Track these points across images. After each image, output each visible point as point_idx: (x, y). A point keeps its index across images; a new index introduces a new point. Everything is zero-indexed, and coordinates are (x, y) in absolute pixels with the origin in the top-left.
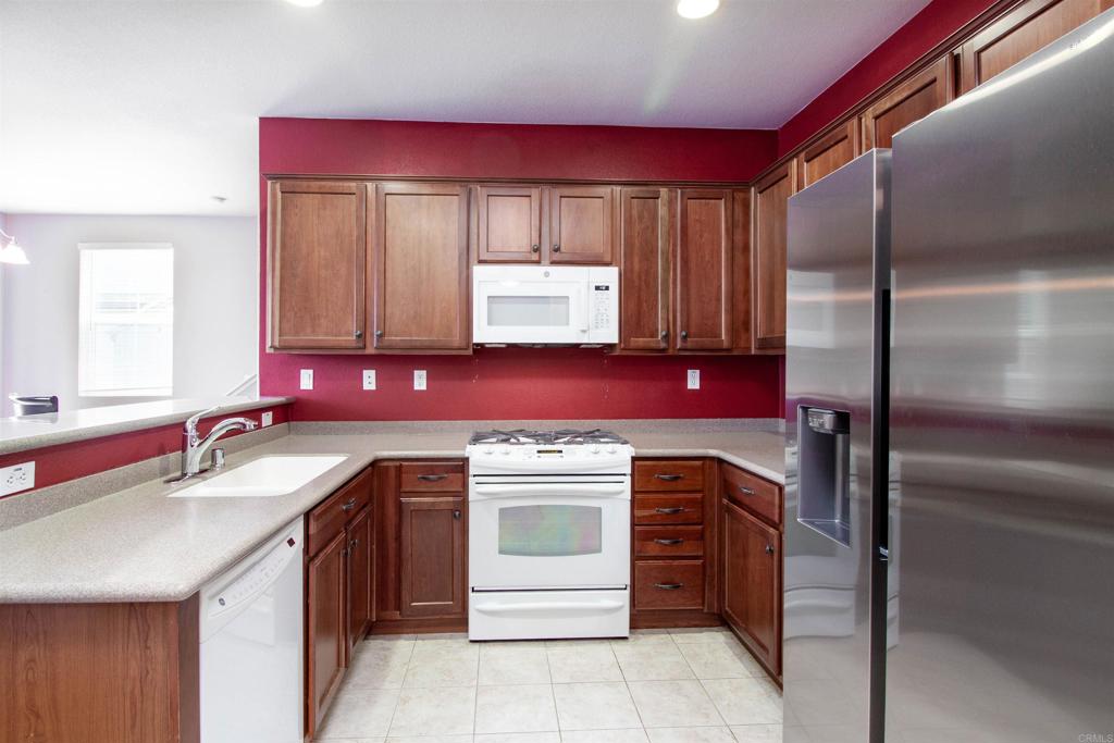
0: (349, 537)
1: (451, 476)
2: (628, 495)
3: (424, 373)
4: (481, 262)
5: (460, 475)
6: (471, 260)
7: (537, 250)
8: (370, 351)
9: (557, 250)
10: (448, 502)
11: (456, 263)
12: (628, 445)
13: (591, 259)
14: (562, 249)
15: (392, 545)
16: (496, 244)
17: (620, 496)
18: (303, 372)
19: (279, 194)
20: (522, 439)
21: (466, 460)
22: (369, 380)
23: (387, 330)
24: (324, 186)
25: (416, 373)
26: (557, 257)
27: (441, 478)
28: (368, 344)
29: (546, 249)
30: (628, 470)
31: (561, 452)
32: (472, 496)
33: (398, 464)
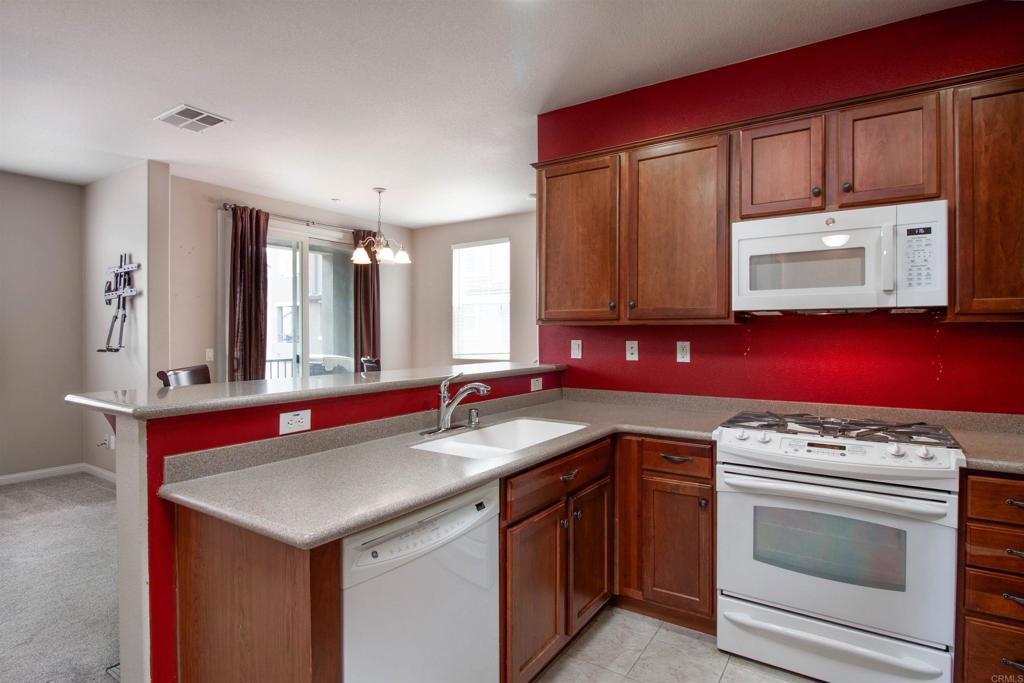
0: (571, 507)
1: (696, 459)
2: (953, 520)
3: (687, 344)
4: (744, 218)
5: (707, 460)
6: (732, 216)
7: (820, 193)
8: (625, 321)
9: (850, 189)
10: (693, 488)
11: (713, 223)
12: (960, 451)
13: (902, 194)
14: (857, 187)
15: (634, 523)
16: (763, 193)
17: (941, 521)
18: (573, 342)
19: (545, 180)
20: (792, 426)
21: (713, 444)
22: (632, 352)
23: (640, 300)
24: (581, 165)
25: (679, 344)
26: (849, 198)
27: (685, 461)
28: (622, 316)
29: (833, 189)
30: (955, 486)
31: (843, 448)
32: (720, 485)
33: (640, 439)
